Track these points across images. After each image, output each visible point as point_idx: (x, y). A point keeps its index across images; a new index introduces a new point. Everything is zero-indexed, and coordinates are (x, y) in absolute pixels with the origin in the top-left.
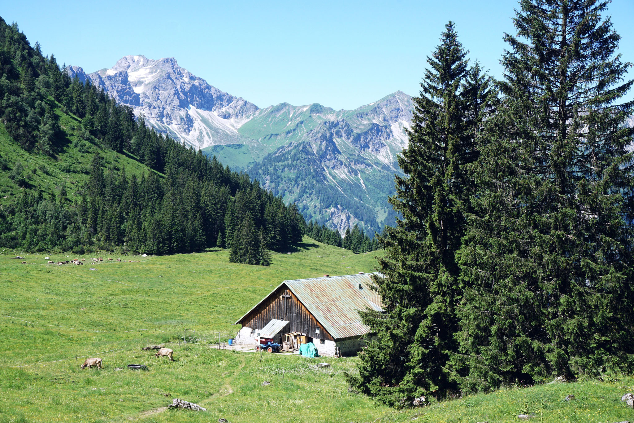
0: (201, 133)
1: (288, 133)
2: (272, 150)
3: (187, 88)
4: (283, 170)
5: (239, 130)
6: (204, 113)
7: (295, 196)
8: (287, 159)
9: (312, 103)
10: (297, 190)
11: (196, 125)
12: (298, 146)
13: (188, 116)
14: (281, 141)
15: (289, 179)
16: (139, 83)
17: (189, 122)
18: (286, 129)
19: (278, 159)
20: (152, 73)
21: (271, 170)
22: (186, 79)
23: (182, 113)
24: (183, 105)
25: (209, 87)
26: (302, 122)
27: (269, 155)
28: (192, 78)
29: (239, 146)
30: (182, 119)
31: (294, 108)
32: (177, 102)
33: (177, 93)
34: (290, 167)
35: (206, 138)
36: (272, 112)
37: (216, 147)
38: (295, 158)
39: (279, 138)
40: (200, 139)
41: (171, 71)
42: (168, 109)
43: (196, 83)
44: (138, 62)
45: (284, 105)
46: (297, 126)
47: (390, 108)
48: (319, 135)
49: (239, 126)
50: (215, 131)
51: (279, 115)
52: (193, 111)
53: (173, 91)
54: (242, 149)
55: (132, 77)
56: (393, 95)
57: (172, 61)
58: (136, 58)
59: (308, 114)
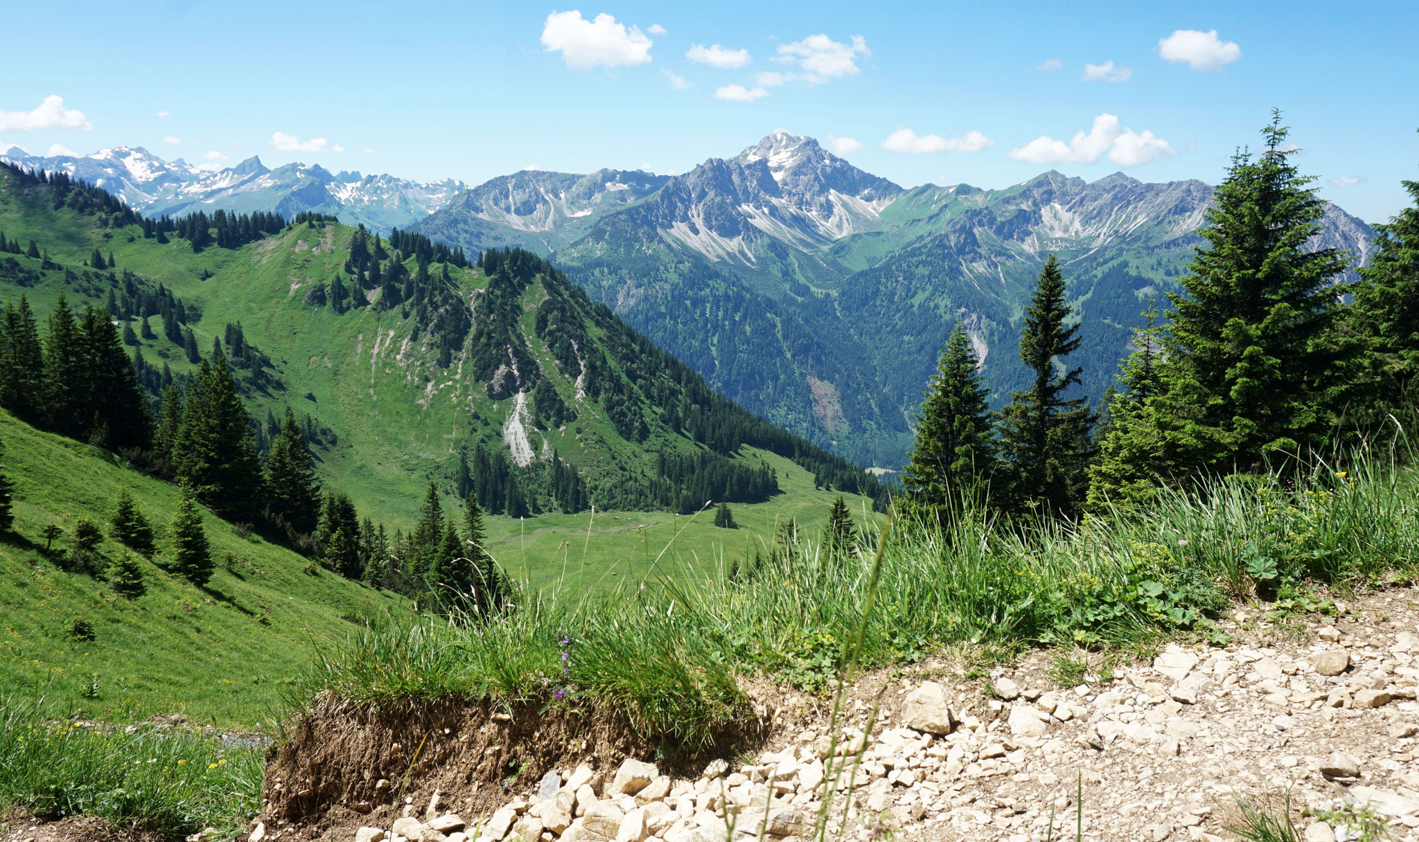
0: (841, 219)
1: (931, 218)
2: (913, 237)
3: (829, 170)
4: (917, 267)
5: (880, 214)
6: (845, 197)
7: (927, 294)
8: (921, 254)
9: (958, 183)
10: (930, 288)
11: (835, 210)
12: (935, 238)
13: (828, 201)
14: (922, 229)
15: (923, 276)
16: (779, 168)
17: (828, 209)
18: (930, 213)
19: (913, 253)
20: (792, 156)
21: (904, 265)
22: (827, 162)
23: (822, 199)
24: (824, 190)
25: (852, 169)
26: (946, 206)
27: (908, 245)
28: (833, 159)
29: (879, 234)
30: (822, 205)
31: (939, 188)
32: (817, 188)
33: (817, 178)
34: (924, 263)
35: (846, 224)
36: (916, 195)
37: (854, 236)
38: (930, 254)
39: (921, 223)
40: (840, 226)
41: (811, 153)
42: (808, 196)
43: (838, 164)
44: (781, 141)
45: (929, 186)
46: (941, 210)
47: (1041, 190)
48: (958, 227)
49: (882, 209)
50: (855, 216)
51: (923, 198)
52: (833, 195)
53: (812, 177)
54: (881, 237)
55: (773, 162)
56: (1046, 175)
57: (815, 143)
58: (779, 137)
59: (954, 196)
